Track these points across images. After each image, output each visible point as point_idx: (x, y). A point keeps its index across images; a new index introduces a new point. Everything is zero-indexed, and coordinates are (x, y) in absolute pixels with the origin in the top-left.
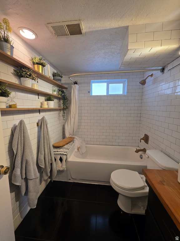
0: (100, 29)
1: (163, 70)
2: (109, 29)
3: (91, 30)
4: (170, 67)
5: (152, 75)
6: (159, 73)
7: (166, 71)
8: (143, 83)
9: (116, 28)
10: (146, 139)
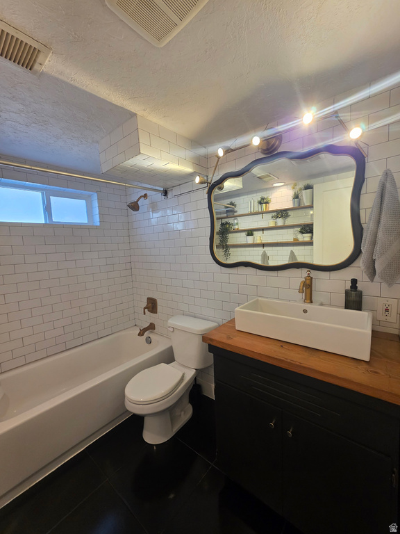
0: (84, 88)
1: (165, 193)
2: (103, 99)
3: (61, 77)
4: (176, 192)
5: (145, 196)
6: (160, 196)
7: (170, 195)
8: (135, 207)
9: (116, 106)
10: (152, 306)
